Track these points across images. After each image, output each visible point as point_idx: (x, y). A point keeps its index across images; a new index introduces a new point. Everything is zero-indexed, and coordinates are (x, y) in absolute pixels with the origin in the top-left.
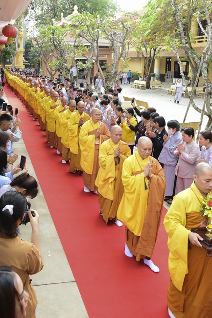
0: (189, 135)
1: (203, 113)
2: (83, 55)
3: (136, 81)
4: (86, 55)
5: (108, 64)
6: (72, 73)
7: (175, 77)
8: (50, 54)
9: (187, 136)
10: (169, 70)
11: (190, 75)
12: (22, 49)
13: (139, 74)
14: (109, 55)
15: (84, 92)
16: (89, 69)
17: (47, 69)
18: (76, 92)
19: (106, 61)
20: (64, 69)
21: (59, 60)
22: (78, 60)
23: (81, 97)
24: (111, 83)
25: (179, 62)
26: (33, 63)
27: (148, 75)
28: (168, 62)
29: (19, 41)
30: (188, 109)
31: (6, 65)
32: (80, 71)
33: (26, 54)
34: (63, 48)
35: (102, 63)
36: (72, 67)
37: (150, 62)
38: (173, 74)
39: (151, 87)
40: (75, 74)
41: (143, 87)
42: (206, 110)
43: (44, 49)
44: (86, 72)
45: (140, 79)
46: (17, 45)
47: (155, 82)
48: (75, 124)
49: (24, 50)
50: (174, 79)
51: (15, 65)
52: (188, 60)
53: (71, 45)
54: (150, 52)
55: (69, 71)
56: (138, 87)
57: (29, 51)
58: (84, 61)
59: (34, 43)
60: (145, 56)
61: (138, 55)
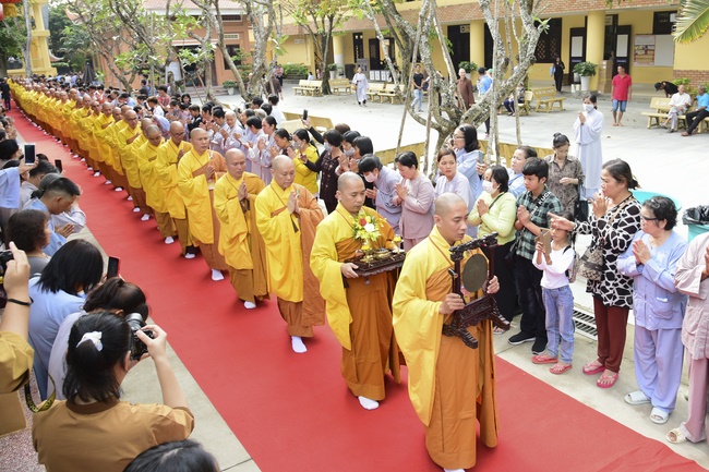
0: (410, 167)
1: (431, 125)
2: (191, 35)
3: (302, 82)
4: (196, 35)
5: (244, 51)
6: (171, 75)
7: (372, 69)
8: (115, 38)
9: (406, 168)
10: (361, 56)
11: (400, 61)
12: (42, 30)
13: (306, 69)
14: (244, 34)
16: (206, 63)
17: (113, 71)
18: (187, 112)
19: (238, 46)
20: (153, 68)
21: (136, 48)
22: (181, 47)
23: (201, 121)
24: (257, 88)
25: (380, 37)
26: (76, 61)
27: (324, 69)
28: (357, 41)
29: (32, 14)
30: (403, 121)
31: (9, 71)
32: (187, 68)
33: (55, 43)
34: (142, 23)
35: (232, 49)
36: (168, 62)
37: (323, 43)
38: (368, 64)
39: (332, 90)
40: (177, 78)
41: (316, 92)
42: (433, 120)
43: (98, 28)
44: (200, 70)
45: (310, 76)
46: (28, 23)
47: (337, 81)
48: (171, 164)
49: (48, 33)
50: (372, 73)
51: (33, 70)
52: (393, 36)
53: (158, 17)
54: (323, 22)
55: (163, 70)
56: (309, 93)
57: (62, 36)
58: (193, 49)
59: (71, 15)
60: (315, 31)
61: (300, 31)
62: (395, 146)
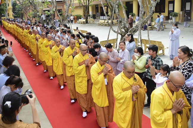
1: (118, 33)
2: (48, 7)
3: (80, 20)
4: (49, 7)
5: (63, 11)
6: (42, 18)
8: (28, 8)
10: (98, 12)
11: (109, 13)
12: (11, 7)
13: (81, 16)
14: (63, 6)
15: (50, 28)
16: (52, 15)
17: (27, 17)
19: (61, 10)
20: (37, 16)
21: (33, 11)
22: (45, 10)
23: (49, 31)
24: (66, 22)
25: (103, 6)
26: (19, 15)
27: (86, 16)
28: (97, 8)
29: (8, 2)
30: (110, 32)
31: (2, 18)
32: (47, 16)
33: (14, 10)
34: (36, 4)
35: (59, 11)
36: (42, 15)
37: (86, 8)
38: (100, 14)
39: (88, 22)
40: (44, 19)
41: (84, 23)
42: (119, 31)
43: (24, 6)
44: (50, 17)
45: (82, 18)
46: (7, 5)
47: (90, 20)
49: (12, 7)
50: (101, 17)
52: (108, 6)
53: (40, 2)
54: (86, 2)
55: (40, 17)
56: (81, 23)
57: (16, 8)
58: (49, 11)
59: (18, 2)
60: (84, 5)
61: (80, 5)
62: (107, 40)
